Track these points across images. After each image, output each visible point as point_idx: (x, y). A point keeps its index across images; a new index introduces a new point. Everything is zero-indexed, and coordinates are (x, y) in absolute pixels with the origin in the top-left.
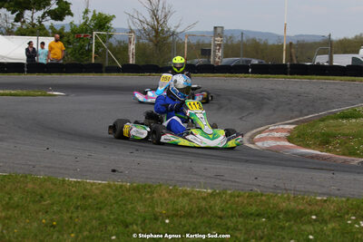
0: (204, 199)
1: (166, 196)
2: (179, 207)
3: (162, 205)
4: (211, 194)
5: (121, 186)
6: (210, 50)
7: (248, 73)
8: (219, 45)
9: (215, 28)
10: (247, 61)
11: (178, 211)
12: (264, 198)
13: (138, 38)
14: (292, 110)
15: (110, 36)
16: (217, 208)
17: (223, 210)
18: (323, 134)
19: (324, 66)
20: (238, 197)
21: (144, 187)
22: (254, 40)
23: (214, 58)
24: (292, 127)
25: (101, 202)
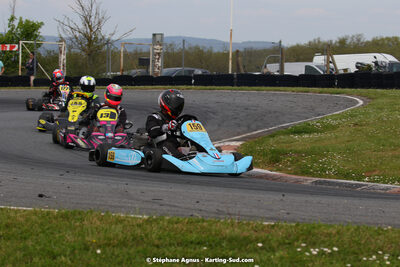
0: (139, 226)
1: (98, 223)
2: (112, 236)
3: (92, 233)
4: (148, 220)
5: (48, 213)
6: (148, 60)
7: (191, 84)
8: (159, 54)
9: (154, 35)
10: (189, 71)
11: (110, 239)
12: (205, 224)
13: (70, 47)
14: (239, 125)
15: (39, 45)
16: (153, 236)
17: (160, 238)
18: (273, 152)
19: (274, 76)
20: (176, 223)
21: (74, 214)
22: (197, 48)
23: (153, 69)
24: (238, 144)
25: (27, 231)
